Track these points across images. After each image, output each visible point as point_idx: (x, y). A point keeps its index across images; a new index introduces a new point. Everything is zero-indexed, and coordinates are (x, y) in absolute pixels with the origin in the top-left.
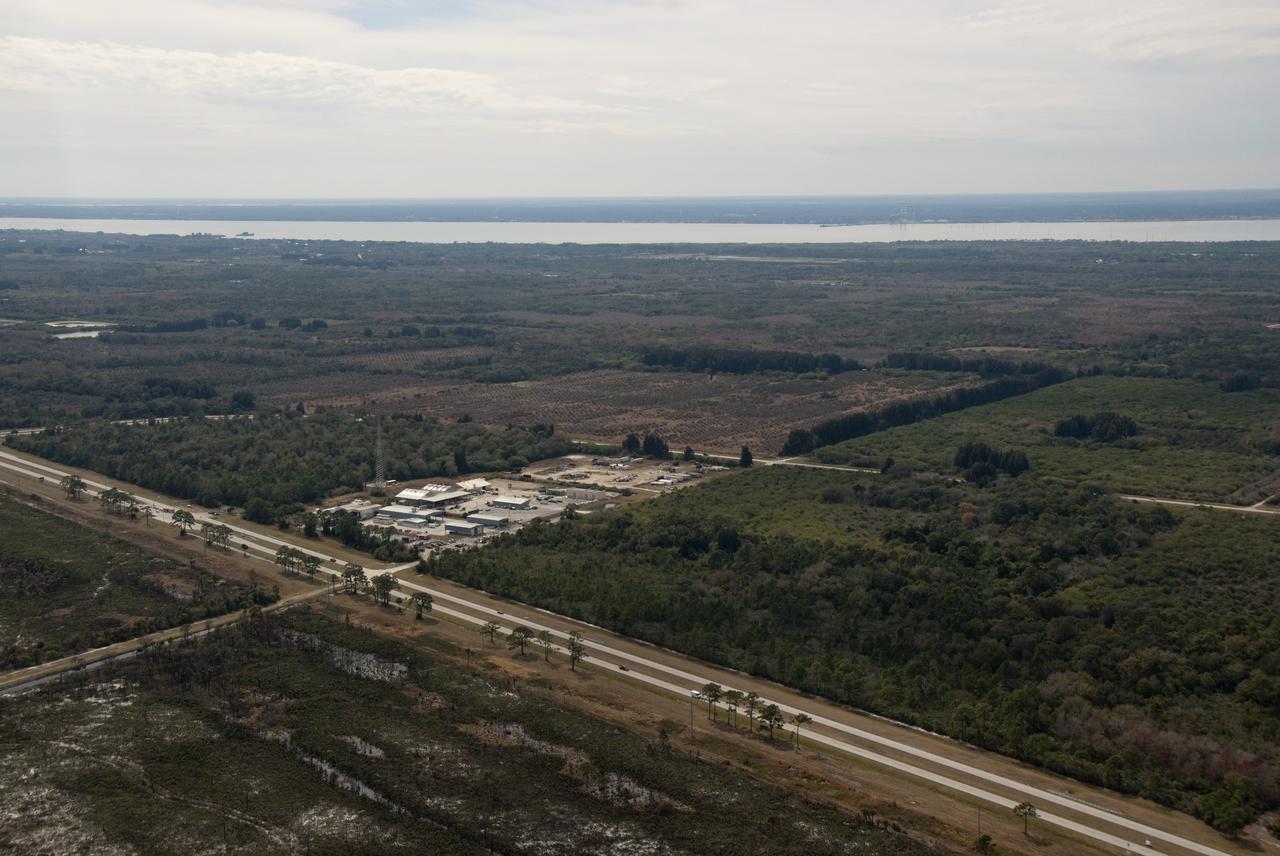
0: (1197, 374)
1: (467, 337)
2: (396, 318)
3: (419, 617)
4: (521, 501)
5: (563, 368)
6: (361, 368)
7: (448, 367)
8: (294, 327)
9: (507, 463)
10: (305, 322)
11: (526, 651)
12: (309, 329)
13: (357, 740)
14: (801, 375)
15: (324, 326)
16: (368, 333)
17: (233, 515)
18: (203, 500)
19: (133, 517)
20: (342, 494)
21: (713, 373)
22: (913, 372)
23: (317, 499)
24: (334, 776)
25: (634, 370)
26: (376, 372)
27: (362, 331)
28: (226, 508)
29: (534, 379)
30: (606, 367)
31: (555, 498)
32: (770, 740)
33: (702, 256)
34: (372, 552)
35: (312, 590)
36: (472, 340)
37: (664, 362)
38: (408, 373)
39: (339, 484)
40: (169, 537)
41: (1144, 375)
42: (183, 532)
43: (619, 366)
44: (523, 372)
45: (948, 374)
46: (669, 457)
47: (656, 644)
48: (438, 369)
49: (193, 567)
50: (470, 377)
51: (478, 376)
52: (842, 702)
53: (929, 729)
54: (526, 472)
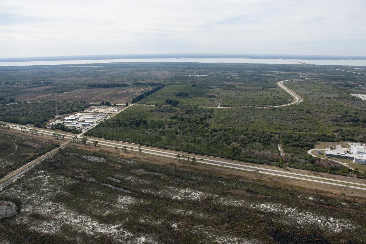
0: (185, 84)
1: (47, 84)
2: (29, 81)
3: (95, 146)
4: (92, 117)
5: (72, 89)
6: (31, 92)
7: (48, 90)
8: (8, 84)
9: (80, 109)
10: (10, 83)
11: (126, 151)
12: (12, 84)
13: (111, 178)
14: (119, 87)
15: (15, 83)
16: (25, 84)
17: (31, 126)
18: (22, 123)
19: (9, 129)
20: (51, 119)
21: (102, 88)
22: (139, 86)
23: (48, 121)
24: (116, 188)
25: (86, 88)
26: (34, 92)
27: (24, 84)
28: (29, 125)
29: (68, 91)
30: (80, 88)
31: (97, 116)
32: (194, 164)
33: (77, 66)
34: (71, 132)
35: (65, 142)
36: (49, 84)
37: (92, 87)
38: (41, 92)
39: (50, 117)
40: (22, 133)
41: (177, 85)
42: (24, 131)
43: (83, 88)
44: (66, 90)
45: (145, 86)
46: (111, 106)
47: (150, 146)
48: (47, 91)
49: (33, 140)
50: (55, 92)
51: (57, 92)
52: (198, 154)
53: (219, 157)
54: (85, 111)
